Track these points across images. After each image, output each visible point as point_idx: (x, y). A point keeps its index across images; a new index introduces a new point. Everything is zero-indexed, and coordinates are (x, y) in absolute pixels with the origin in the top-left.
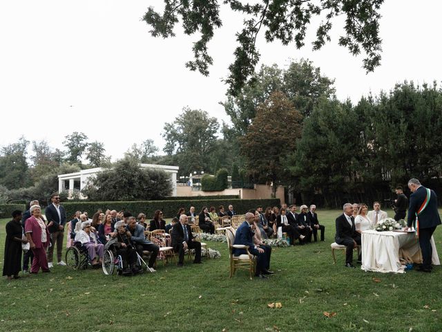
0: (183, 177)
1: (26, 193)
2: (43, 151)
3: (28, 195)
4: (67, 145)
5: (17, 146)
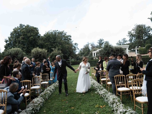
0: (133, 49)
2: (93, 45)
4: (98, 43)
5: (87, 45)
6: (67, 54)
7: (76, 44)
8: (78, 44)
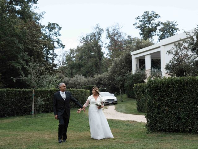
1: (100, 79)
2: (116, 38)
3: (102, 82)
4: (138, 27)
5: (93, 35)
6: (18, 62)
7: (51, 27)
8: (60, 28)
